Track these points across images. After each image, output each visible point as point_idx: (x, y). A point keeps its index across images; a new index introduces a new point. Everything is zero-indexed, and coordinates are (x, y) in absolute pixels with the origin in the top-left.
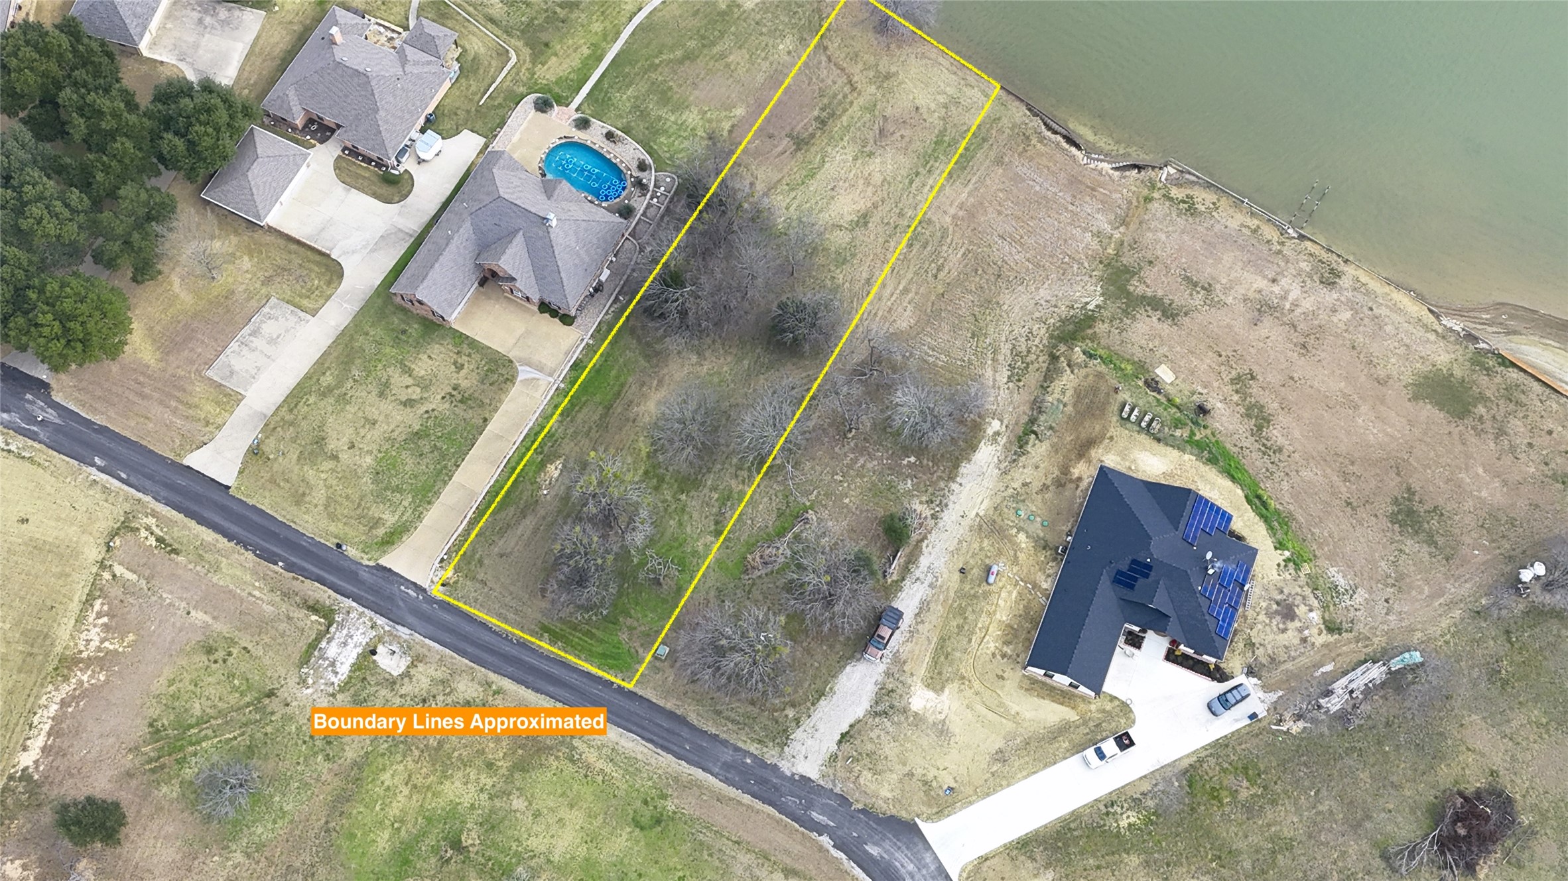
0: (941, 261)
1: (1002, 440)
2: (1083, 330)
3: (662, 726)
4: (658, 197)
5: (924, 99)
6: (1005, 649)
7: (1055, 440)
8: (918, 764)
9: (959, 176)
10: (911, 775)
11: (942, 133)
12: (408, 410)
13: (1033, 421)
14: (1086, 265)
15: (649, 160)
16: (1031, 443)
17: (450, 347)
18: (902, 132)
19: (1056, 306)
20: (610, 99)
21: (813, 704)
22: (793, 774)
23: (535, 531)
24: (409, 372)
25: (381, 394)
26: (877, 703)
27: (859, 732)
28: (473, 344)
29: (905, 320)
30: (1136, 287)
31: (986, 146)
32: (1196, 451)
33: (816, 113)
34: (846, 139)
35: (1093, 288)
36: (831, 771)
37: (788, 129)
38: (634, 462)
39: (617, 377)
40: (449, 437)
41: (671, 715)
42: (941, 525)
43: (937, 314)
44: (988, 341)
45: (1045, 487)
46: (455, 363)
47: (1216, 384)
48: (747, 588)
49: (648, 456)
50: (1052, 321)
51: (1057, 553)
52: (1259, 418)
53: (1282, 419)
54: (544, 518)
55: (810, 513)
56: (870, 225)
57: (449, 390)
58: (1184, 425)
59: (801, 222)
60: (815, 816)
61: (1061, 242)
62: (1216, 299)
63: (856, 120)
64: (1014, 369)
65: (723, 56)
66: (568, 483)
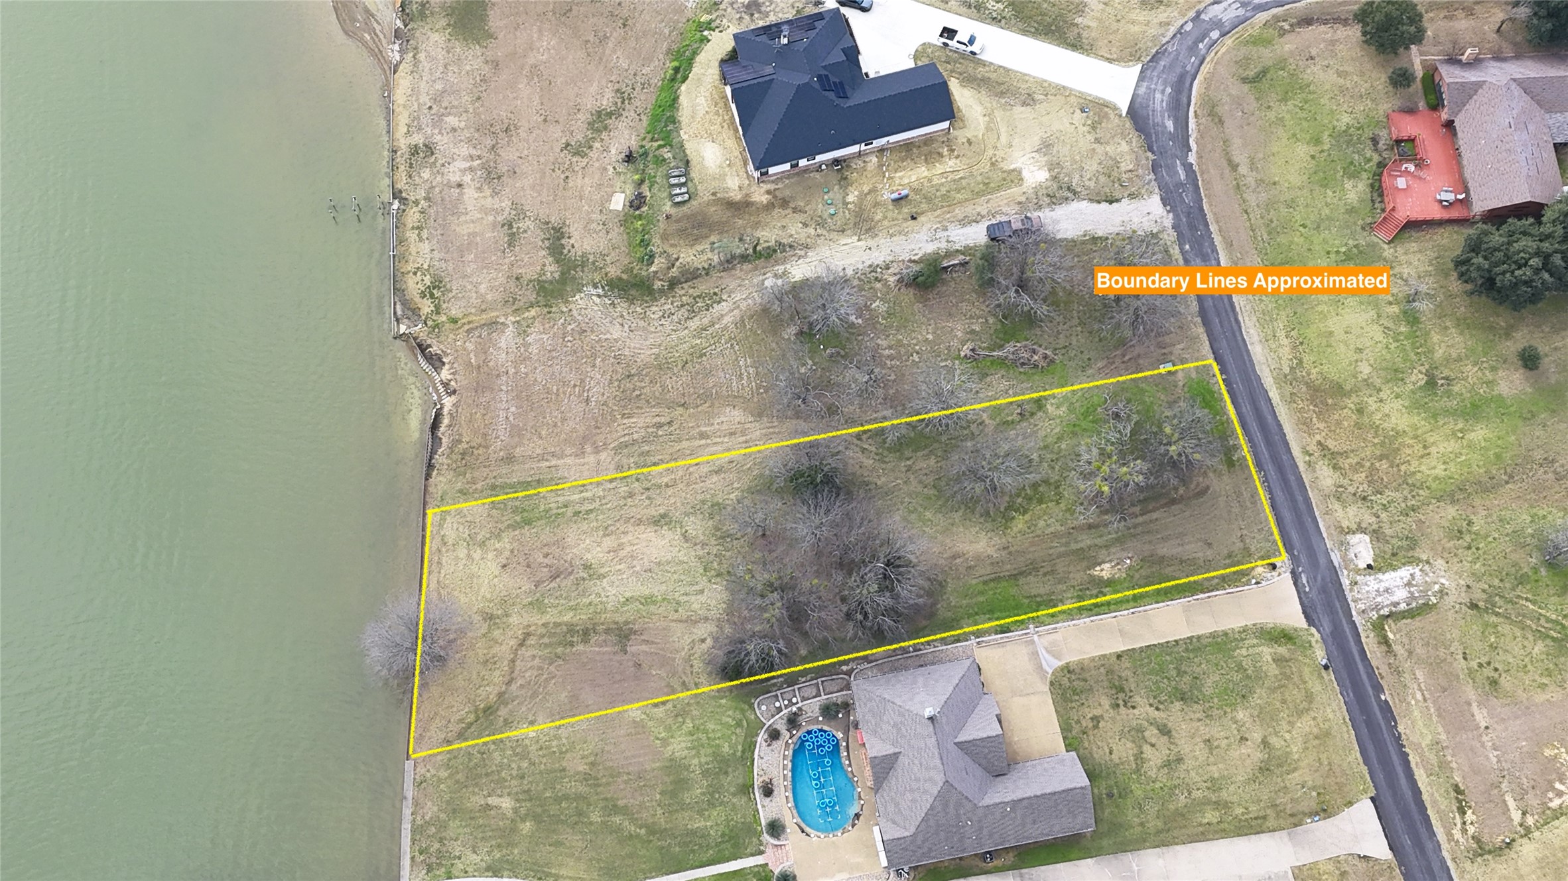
0: (650, 430)
1: (780, 269)
2: (628, 282)
3: (1220, 322)
4: (790, 701)
5: (490, 567)
6: (946, 153)
7: (749, 230)
8: (1085, 141)
10: (1097, 141)
11: (513, 527)
12: (1170, 724)
13: (744, 258)
14: (562, 321)
15: (762, 736)
16: (767, 245)
17: (1086, 745)
18: (541, 559)
19: (622, 316)
20: (723, 836)
21: (1107, 238)
22: (1168, 212)
23: (1165, 539)
24: (1139, 757)
25: (1180, 760)
26: (1067, 199)
27: (1098, 194)
28: (1066, 729)
29: (734, 416)
30: (552, 270)
31: (499, 481)
32: (674, 135)
33: (581, 647)
34: (586, 601)
35: (580, 302)
36: (1143, 191)
37: (618, 658)
38: (1039, 518)
39: (981, 593)
40: (1161, 670)
41: (1206, 323)
42: (891, 258)
43: (705, 397)
44: (698, 342)
45: (795, 210)
46: (1096, 727)
47: (597, 164)
48: (1063, 351)
49: (1025, 512)
50: (638, 309)
51: (842, 168)
52: (601, 121)
53: (590, 104)
54: (1150, 542)
55: (962, 354)
56: (662, 511)
57: (1122, 710)
58: (655, 156)
59: (705, 570)
60: (1183, 177)
61: (554, 354)
62: (514, 213)
63: (560, 608)
64: (707, 305)
65: (586, 777)
66: (1104, 551)
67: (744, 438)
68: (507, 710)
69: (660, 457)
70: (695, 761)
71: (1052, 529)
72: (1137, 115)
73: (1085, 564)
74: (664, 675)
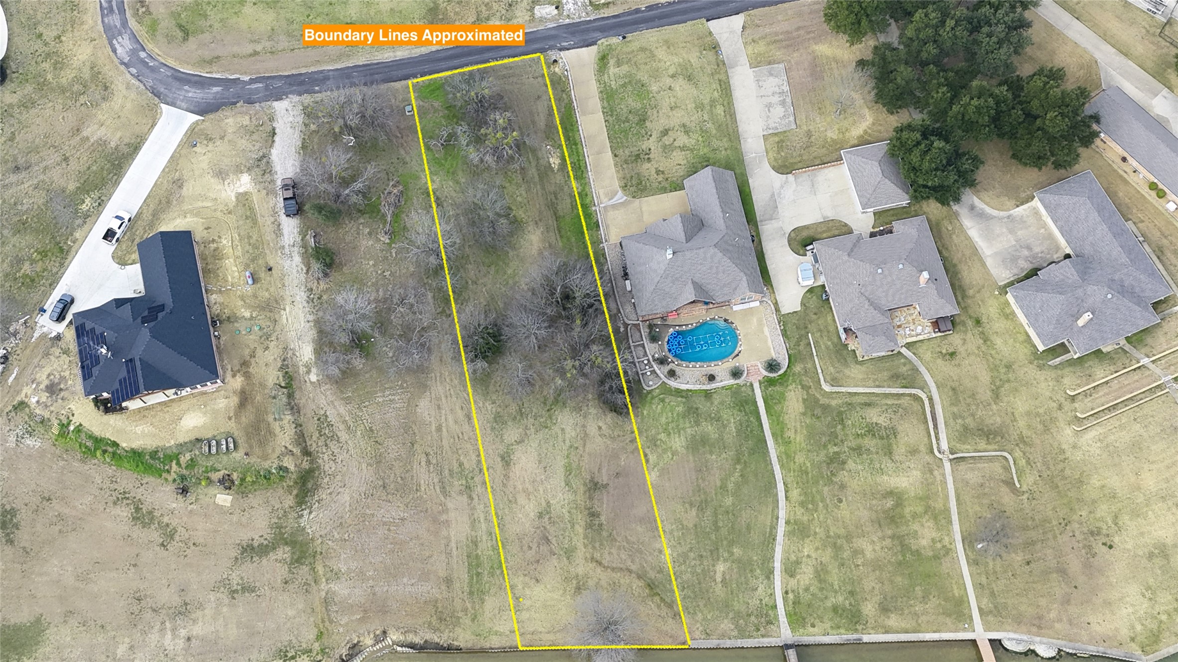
0: (432, 469)
1: (302, 370)
2: (300, 489)
3: (378, 74)
4: (646, 365)
5: (539, 593)
6: (215, 245)
7: (266, 391)
8: (221, 146)
9: (467, 546)
10: (222, 138)
12: (661, 129)
13: (290, 396)
14: (330, 543)
15: (673, 383)
16: (281, 378)
17: (675, 178)
18: (533, 552)
19: (330, 494)
20: (741, 411)
21: (304, 139)
22: (287, 97)
23: (534, 122)
24: (683, 148)
25: (684, 126)
26: (268, 162)
27: (266, 141)
28: (664, 190)
29: (424, 407)
30: (283, 553)
31: (467, 589)
32: (169, 452)
33: (603, 518)
34: (567, 515)
35: (314, 529)
36: (268, 112)
37: (611, 489)
38: (515, 200)
39: (568, 239)
40: (625, 132)
41: (377, 83)
42: (303, 287)
43: (407, 429)
44: (359, 433)
45: (253, 356)
46: (663, 172)
47: (185, 519)
48: (390, 175)
50: (326, 480)
51: (218, 320)
52: (143, 517)
53: (125, 527)
55: (387, 241)
56: (499, 459)
57: (651, 156)
58: (186, 468)
59: (547, 427)
60: (261, 85)
61: (359, 548)
62: (222, 589)
63: (572, 535)
64: (328, 426)
65: (701, 509)
66: (541, 161)
67: (443, 399)
68: (651, 572)
69: (455, 461)
70: (689, 431)
71: (524, 193)
72: (203, 110)
73: (549, 173)
74: (625, 455)
